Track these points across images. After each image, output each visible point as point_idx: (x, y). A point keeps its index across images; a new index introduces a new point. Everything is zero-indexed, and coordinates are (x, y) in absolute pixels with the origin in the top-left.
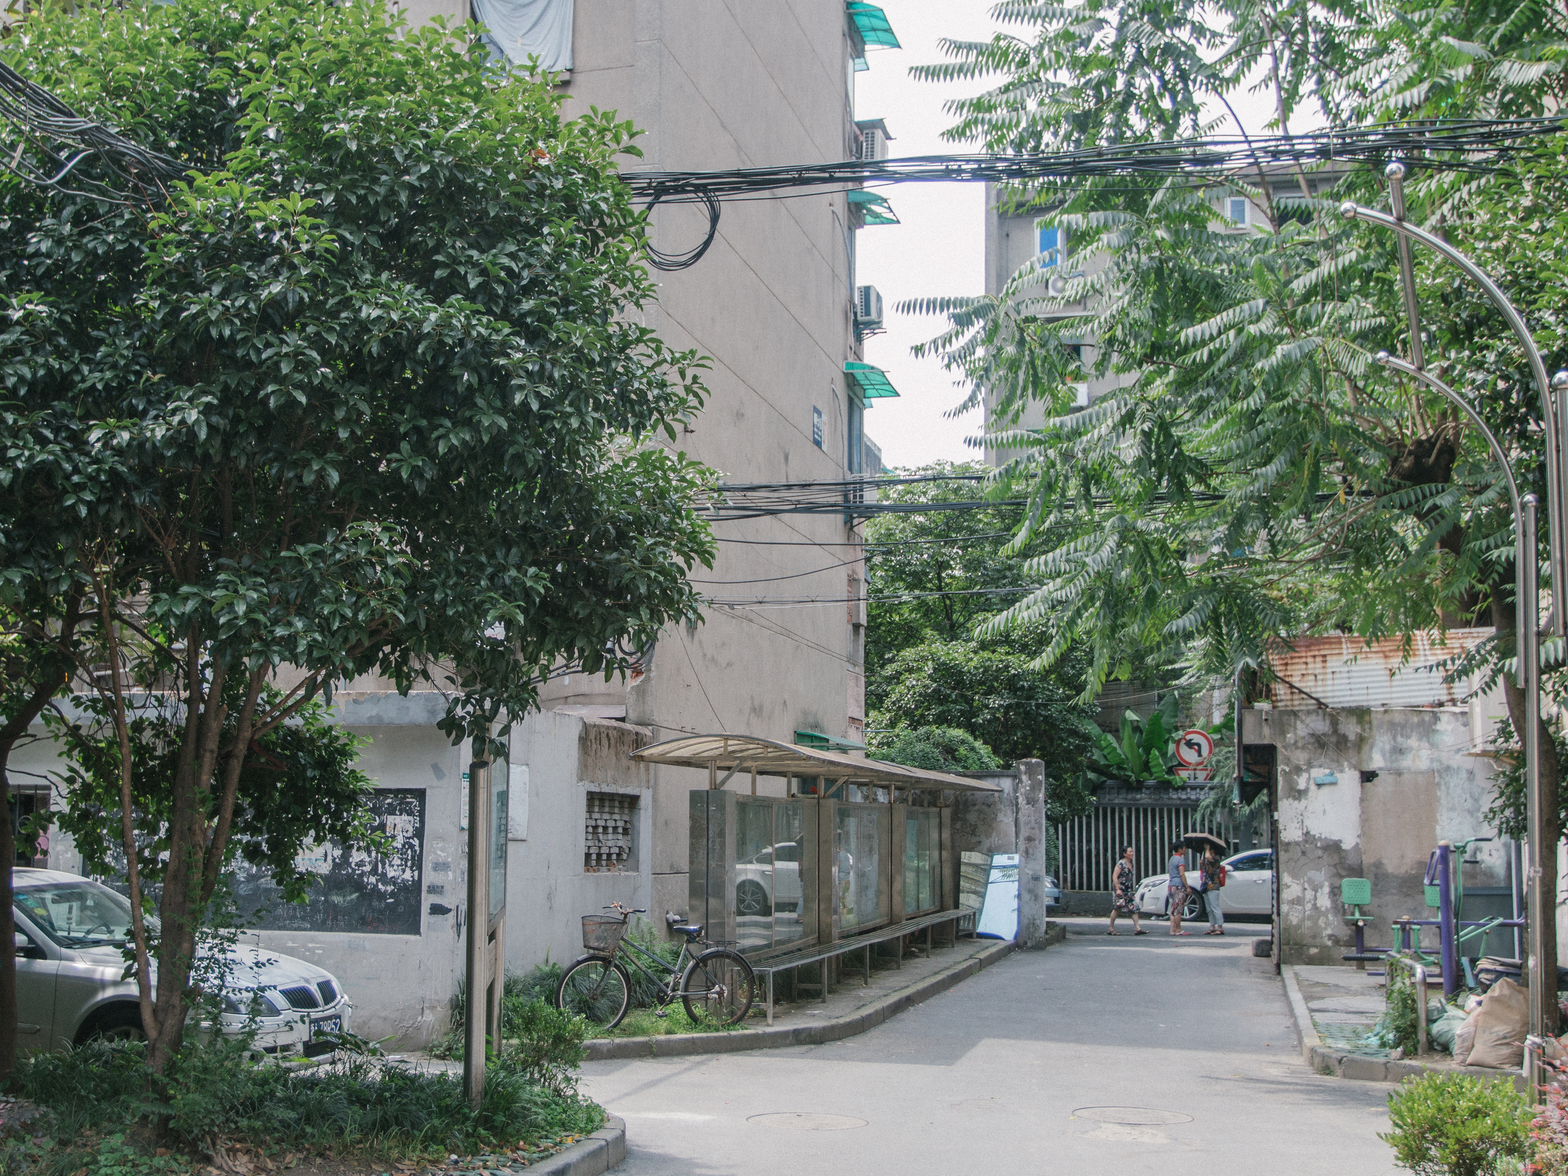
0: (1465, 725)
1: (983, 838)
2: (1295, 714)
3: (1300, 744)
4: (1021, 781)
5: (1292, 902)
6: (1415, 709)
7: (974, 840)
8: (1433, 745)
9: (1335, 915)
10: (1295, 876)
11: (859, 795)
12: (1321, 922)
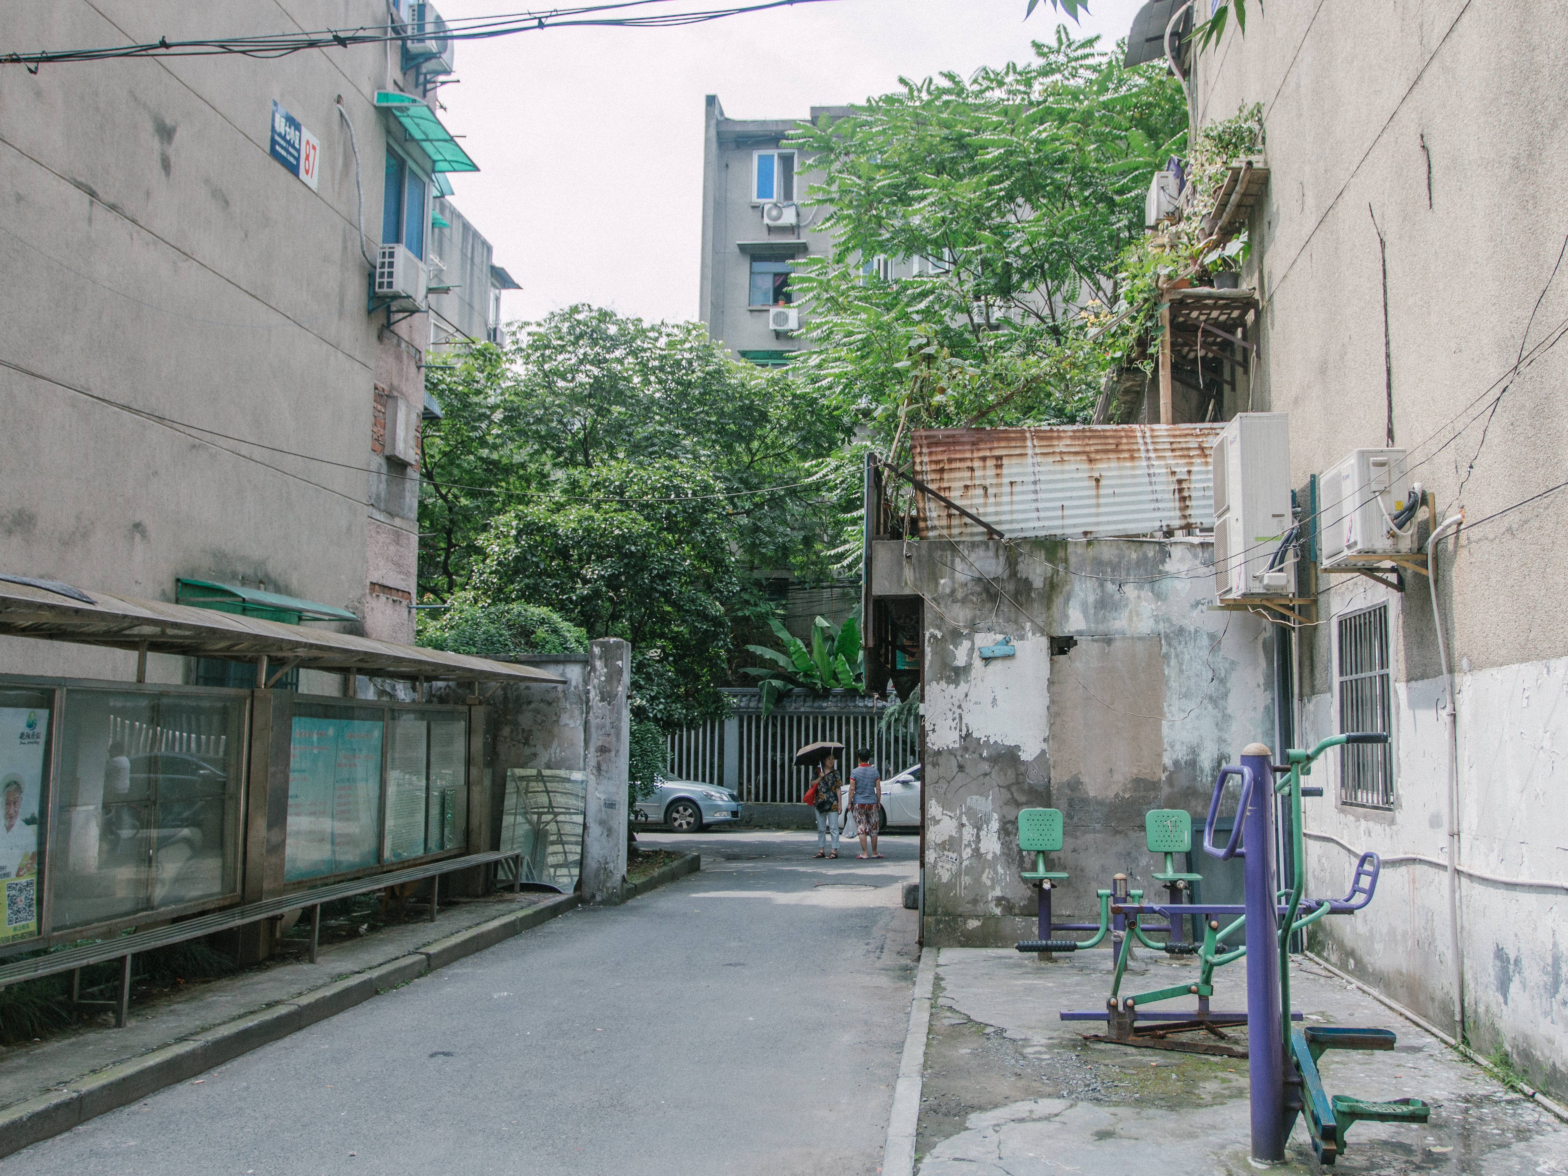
0: (1209, 563)
1: (539, 749)
2: (952, 547)
3: (959, 595)
4: (594, 669)
5: (942, 846)
6: (1133, 540)
7: (527, 751)
8: (1159, 596)
9: (1008, 864)
10: (946, 805)
11: (372, 689)
12: (985, 879)
